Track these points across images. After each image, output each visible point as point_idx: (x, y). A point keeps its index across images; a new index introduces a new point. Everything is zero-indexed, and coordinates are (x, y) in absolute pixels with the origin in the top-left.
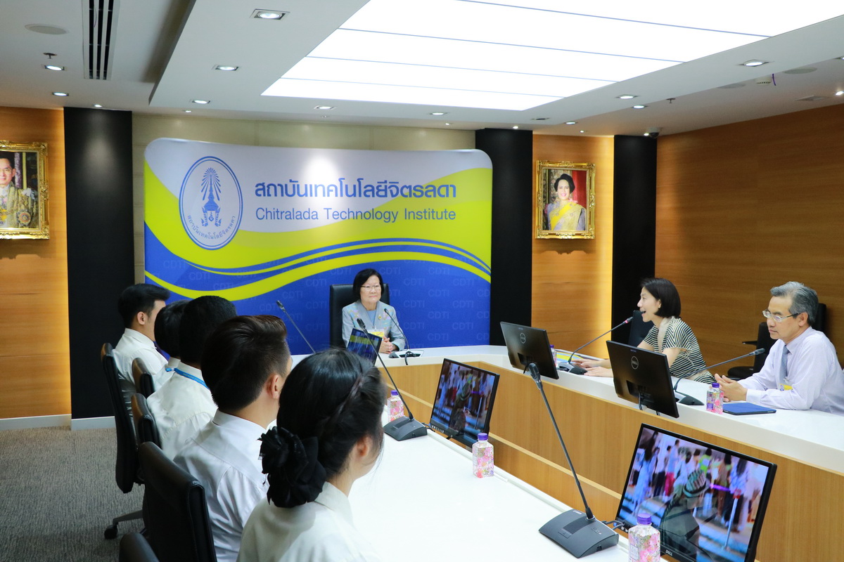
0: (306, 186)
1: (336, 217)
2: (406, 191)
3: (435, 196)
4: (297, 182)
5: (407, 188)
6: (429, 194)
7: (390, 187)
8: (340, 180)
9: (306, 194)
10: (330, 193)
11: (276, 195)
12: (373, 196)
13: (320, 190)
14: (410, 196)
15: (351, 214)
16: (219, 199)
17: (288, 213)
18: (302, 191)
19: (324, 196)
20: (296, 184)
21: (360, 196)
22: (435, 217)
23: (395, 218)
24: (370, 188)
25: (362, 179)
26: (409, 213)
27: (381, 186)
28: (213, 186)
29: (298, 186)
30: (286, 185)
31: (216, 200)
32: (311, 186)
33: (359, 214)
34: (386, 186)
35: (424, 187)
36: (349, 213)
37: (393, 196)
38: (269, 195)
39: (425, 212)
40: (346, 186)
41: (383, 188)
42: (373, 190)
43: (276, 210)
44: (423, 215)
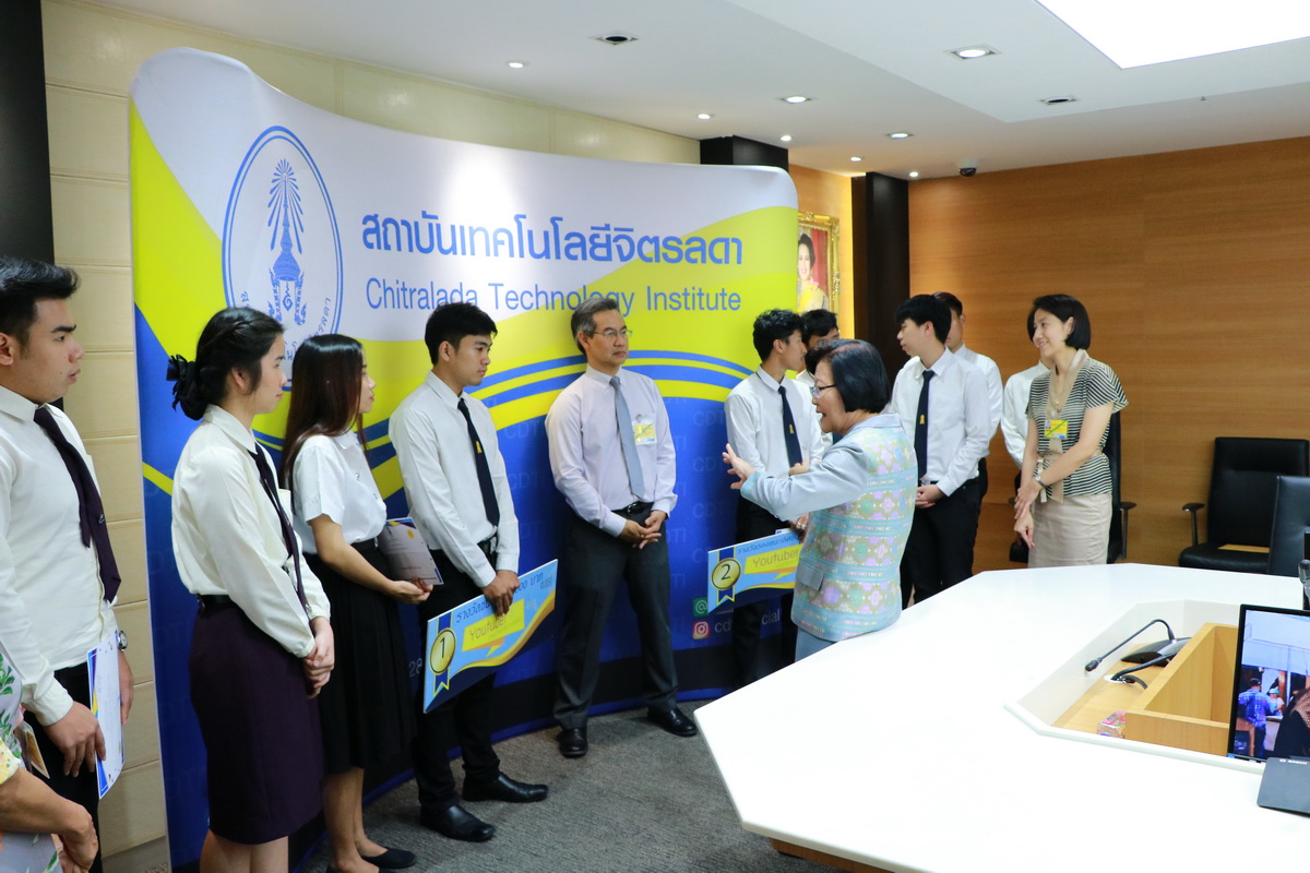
0: (453, 228)
1: (512, 304)
2: (648, 249)
3: (704, 261)
4: (436, 217)
5: (651, 241)
6: (694, 255)
7: (616, 239)
8: (517, 218)
9: (453, 249)
10: (500, 247)
11: (399, 249)
12: (584, 258)
13: (479, 238)
14: (658, 260)
15: (542, 298)
16: (300, 250)
17: (423, 294)
18: (447, 244)
19: (488, 254)
20: (434, 222)
21: (558, 257)
22: (704, 304)
23: (628, 308)
24: (576, 240)
25: (561, 219)
26: (656, 296)
27: (598, 236)
28: (289, 210)
29: (438, 226)
30: (416, 224)
31: (294, 250)
32: (462, 228)
33: (558, 297)
34: (608, 237)
35: (684, 241)
36: (537, 295)
37: (623, 259)
38: (387, 247)
39: (686, 294)
40: (530, 233)
41: (602, 240)
42: (582, 245)
43: (400, 286)
44: (682, 300)
